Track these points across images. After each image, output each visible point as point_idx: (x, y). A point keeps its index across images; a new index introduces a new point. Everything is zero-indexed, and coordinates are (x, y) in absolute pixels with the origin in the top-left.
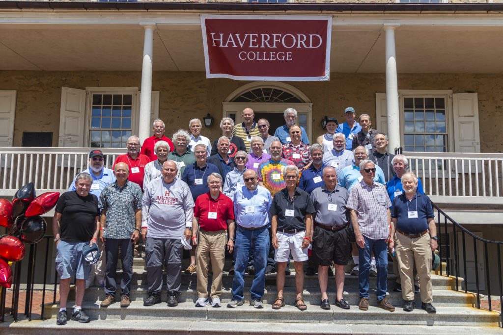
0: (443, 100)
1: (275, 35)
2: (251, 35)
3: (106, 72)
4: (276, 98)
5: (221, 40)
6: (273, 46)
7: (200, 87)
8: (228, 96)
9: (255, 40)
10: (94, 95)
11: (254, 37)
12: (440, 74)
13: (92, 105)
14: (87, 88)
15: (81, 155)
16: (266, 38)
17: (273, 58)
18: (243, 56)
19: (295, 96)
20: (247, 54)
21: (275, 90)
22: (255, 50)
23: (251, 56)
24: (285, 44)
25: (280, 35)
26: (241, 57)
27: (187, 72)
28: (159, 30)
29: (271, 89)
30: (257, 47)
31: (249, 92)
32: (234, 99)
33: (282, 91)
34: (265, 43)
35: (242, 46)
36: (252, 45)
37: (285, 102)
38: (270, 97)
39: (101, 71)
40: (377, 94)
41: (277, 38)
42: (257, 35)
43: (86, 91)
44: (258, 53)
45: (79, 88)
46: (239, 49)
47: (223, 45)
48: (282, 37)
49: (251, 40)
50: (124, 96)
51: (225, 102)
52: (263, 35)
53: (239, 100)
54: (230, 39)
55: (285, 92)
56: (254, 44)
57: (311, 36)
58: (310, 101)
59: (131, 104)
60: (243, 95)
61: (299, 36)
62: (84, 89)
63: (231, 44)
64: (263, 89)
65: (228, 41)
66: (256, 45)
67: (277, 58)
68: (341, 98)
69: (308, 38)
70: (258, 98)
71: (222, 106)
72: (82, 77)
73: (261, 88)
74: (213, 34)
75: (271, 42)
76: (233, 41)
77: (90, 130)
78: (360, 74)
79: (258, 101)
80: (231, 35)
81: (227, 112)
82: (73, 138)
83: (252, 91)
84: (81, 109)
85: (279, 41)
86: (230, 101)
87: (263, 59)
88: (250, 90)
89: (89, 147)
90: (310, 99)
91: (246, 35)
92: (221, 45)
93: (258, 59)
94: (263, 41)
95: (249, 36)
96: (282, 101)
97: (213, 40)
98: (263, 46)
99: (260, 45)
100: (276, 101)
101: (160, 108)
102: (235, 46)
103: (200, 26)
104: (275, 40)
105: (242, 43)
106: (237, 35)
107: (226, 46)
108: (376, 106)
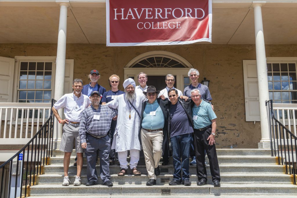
0: (294, 65)
1: (166, 9)
2: (147, 9)
3: (31, 44)
4: (165, 64)
5: (123, 14)
6: (165, 17)
7: (106, 56)
8: (128, 63)
9: (150, 13)
10: (22, 63)
11: (149, 11)
12: (291, 45)
13: (20, 71)
14: (16, 57)
15: (11, 109)
16: (159, 11)
17: (165, 27)
18: (141, 26)
19: (180, 62)
20: (144, 24)
21: (164, 58)
22: (150, 21)
23: (147, 26)
24: (175, 16)
25: (171, 9)
26: (139, 27)
27: (96, 44)
28: (72, 7)
29: (162, 57)
30: (152, 18)
31: (145, 60)
32: (133, 66)
33: (170, 59)
34: (158, 15)
35: (139, 18)
36: (148, 17)
37: (172, 67)
38: (161, 63)
39: (27, 44)
40: (243, 60)
41: (168, 11)
42: (151, 9)
43: (15, 59)
44: (153, 23)
45: (9, 57)
46: (137, 20)
47: (124, 18)
48: (172, 10)
49: (147, 13)
50: (46, 63)
51: (126, 67)
52: (156, 9)
53: (136, 66)
54: (130, 13)
55: (172, 60)
56: (149, 16)
57: (196, 9)
58: (192, 66)
59: (51, 70)
60: (140, 62)
61: (186, 9)
62: (14, 58)
63: (130, 17)
64: (155, 57)
65: (128, 14)
66: (151, 17)
67: (168, 27)
68: (216, 64)
69: (194, 11)
70: (151, 64)
71: (124, 70)
72: (11, 49)
73: (154, 56)
74: (115, 10)
75: (163, 14)
76: (132, 14)
77: (18, 90)
78: (230, 45)
79: (151, 67)
80: (130, 10)
81: (127, 75)
82: (3, 97)
83: (147, 59)
84: (11, 73)
85: (170, 13)
86: (130, 67)
87: (157, 27)
88: (145, 58)
89: (17, 102)
90: (192, 65)
91: (143, 9)
92: (123, 18)
93: (153, 28)
94: (157, 13)
95: (145, 11)
96: (170, 66)
97: (116, 14)
98: (156, 18)
99: (155, 16)
100: (166, 67)
101: (74, 72)
102: (134, 18)
103: (105, 3)
104: (166, 13)
105: (139, 16)
106: (136, 9)
107: (127, 18)
108: (243, 70)
